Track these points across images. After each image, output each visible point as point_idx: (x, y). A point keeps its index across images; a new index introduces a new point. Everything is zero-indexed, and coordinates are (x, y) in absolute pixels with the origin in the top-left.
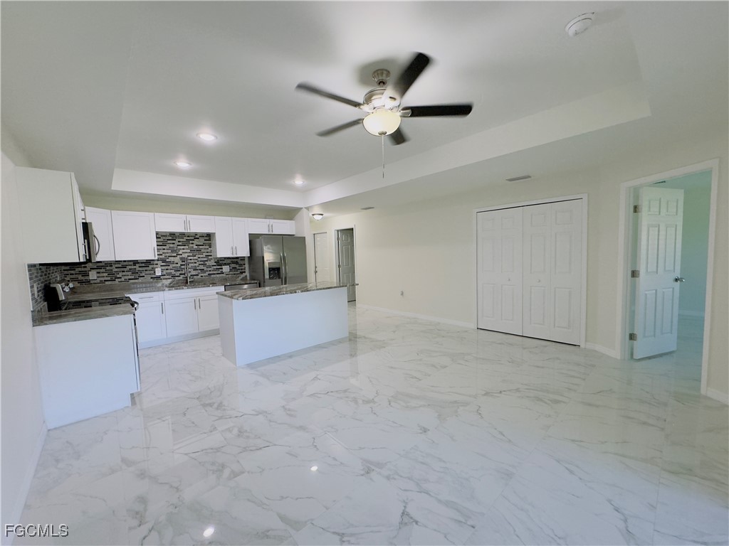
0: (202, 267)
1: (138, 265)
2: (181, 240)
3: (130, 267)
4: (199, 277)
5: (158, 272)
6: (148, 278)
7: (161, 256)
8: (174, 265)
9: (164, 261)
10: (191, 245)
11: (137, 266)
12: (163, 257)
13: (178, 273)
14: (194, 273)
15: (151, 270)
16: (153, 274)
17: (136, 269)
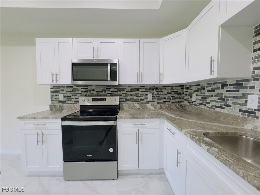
3: (218, 91)
15: (241, 98)
16: (243, 104)
17: (222, 94)
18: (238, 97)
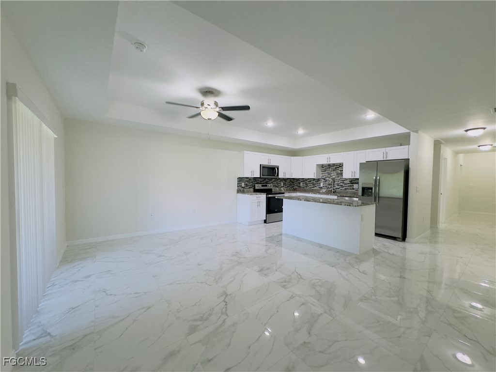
0: (341, 184)
2: (333, 168)
3: (312, 182)
4: (340, 190)
5: (322, 185)
6: (317, 188)
8: (329, 182)
9: (324, 179)
10: (337, 171)
11: (314, 181)
12: (324, 177)
13: (330, 187)
14: (337, 187)
18: (318, 184)
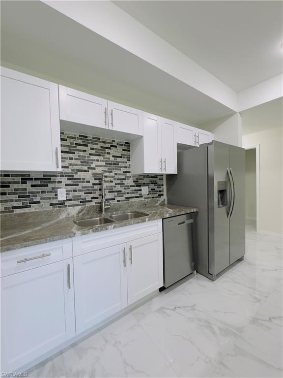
1: (29, 183)
3: (16, 186)
5: (62, 195)
6: (45, 206)
7: (66, 170)
8: (85, 184)
9: (70, 177)
10: (107, 156)
11: (28, 185)
12: (69, 170)
13: (89, 197)
15: (51, 192)
16: (53, 198)
17: (25, 189)
18: (48, 192)
